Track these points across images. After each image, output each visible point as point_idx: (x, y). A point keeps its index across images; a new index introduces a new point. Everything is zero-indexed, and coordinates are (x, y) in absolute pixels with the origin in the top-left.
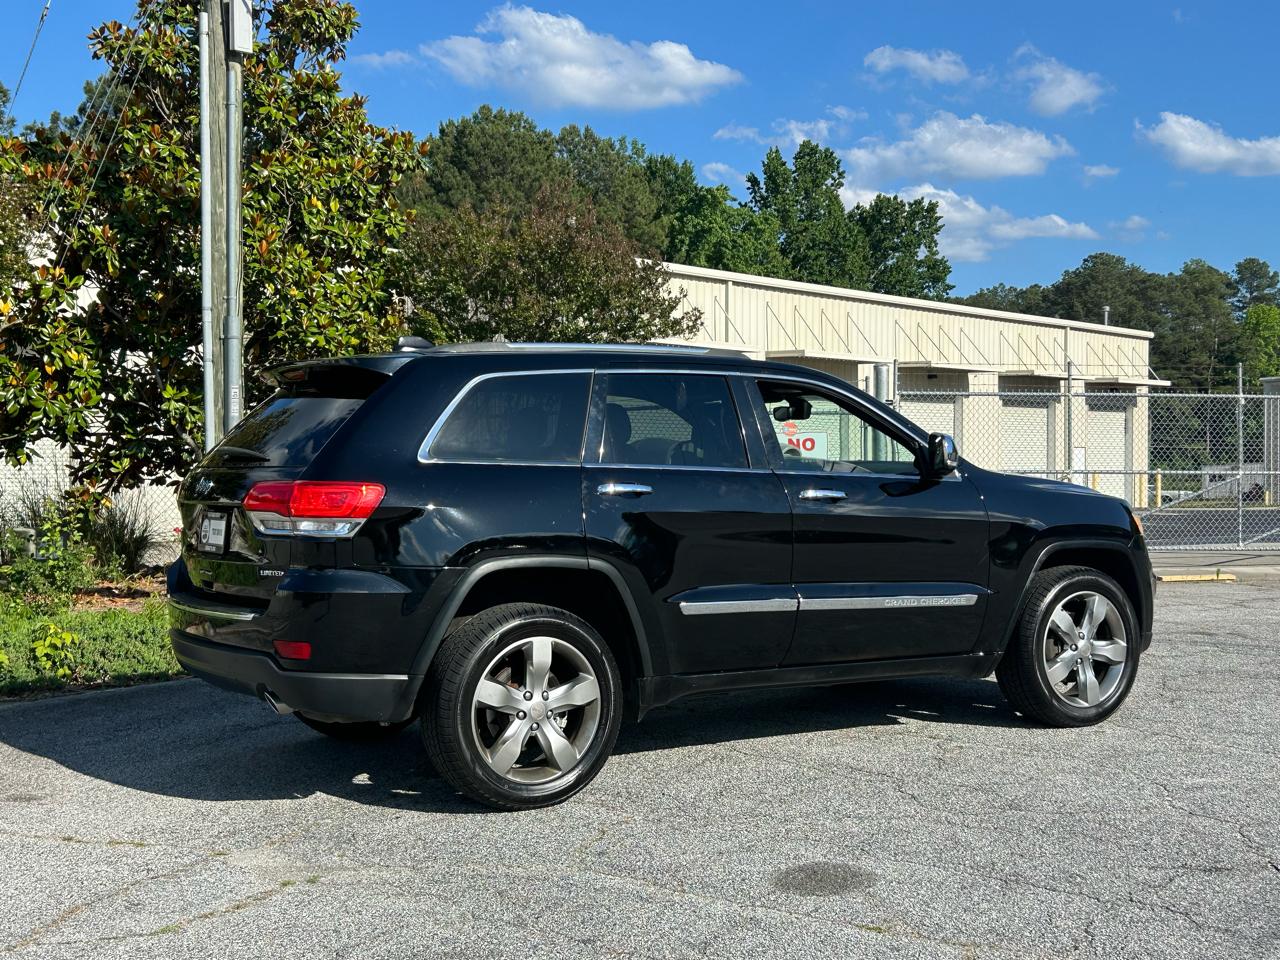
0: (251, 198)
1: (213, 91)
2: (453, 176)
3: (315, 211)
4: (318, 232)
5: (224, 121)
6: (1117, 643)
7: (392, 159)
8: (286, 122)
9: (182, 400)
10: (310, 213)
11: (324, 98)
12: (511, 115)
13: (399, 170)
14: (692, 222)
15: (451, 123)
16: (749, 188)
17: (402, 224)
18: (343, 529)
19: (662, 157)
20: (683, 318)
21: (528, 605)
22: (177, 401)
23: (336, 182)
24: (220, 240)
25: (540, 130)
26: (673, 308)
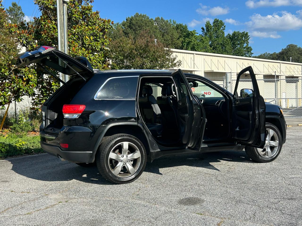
0: (71, 37)
1: (60, 11)
2: (129, 30)
3: (87, 39)
4: (88, 45)
5: (63, 19)
6: (276, 142)
7: (105, 26)
8: (79, 18)
9: (56, 86)
10: (86, 40)
11: (88, 12)
12: (143, 15)
13: (107, 28)
14: (187, 40)
15: (129, 18)
16: (202, 31)
17: (108, 42)
18: (76, 116)
19: (180, 24)
20: (177, 63)
21: (122, 134)
22: (55, 86)
23: (92, 32)
24: (63, 47)
25: (150, 19)
26: (174, 60)
